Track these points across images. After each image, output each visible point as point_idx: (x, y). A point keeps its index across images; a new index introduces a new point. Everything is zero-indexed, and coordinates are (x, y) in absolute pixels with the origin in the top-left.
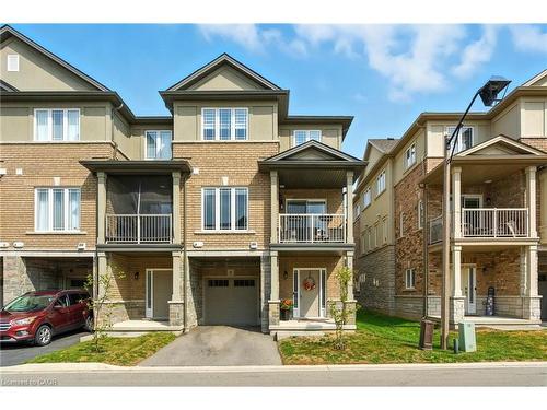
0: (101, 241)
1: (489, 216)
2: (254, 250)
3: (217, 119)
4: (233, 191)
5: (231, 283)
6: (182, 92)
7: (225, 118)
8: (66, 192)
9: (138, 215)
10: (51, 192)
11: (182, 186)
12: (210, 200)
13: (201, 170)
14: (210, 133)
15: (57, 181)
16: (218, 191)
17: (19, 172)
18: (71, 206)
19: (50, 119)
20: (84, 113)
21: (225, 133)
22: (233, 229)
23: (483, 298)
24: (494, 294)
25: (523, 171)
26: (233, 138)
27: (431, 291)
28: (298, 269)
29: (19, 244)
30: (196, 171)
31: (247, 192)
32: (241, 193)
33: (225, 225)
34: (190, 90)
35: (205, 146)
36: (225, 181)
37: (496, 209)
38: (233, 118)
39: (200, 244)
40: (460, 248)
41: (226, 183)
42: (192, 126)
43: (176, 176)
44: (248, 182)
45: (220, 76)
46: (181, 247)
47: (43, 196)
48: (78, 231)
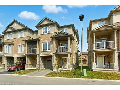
2: (51, 54)
3: (45, 29)
4: (48, 43)
5: (51, 61)
7: (46, 29)
8: (22, 45)
9: (32, 49)
10: (20, 46)
11: (39, 43)
12: (44, 45)
14: (44, 32)
15: (21, 44)
16: (45, 43)
17: (16, 43)
18: (23, 48)
19: (20, 34)
20: (24, 32)
21: (46, 32)
22: (48, 50)
23: (107, 64)
24: (110, 63)
26: (48, 33)
28: (63, 58)
29: (16, 55)
30: (41, 40)
31: (50, 43)
32: (49, 43)
33: (46, 50)
34: (40, 25)
35: (43, 35)
36: (46, 41)
38: (48, 29)
39: (42, 53)
40: (95, 52)
41: (46, 42)
42: (41, 32)
43: (38, 41)
44: (50, 41)
45: (45, 21)
47: (19, 46)
48: (24, 52)
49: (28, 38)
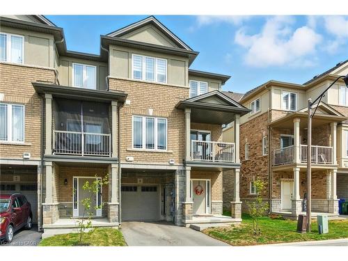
0: (48, 152)
1: (314, 149)
2: (172, 165)
3: (144, 64)
4: (156, 120)
5: (139, 189)
6: (117, 39)
7: (151, 66)
8: (10, 107)
9: (83, 133)
12: (138, 125)
13: (132, 102)
14: (138, 74)
16: (144, 119)
20: (28, 40)
21: (150, 76)
22: (156, 149)
25: (329, 124)
26: (156, 81)
27: (273, 196)
30: (128, 102)
31: (166, 122)
32: (162, 122)
33: (150, 145)
34: (123, 38)
35: (135, 84)
36: (151, 112)
37: (317, 146)
38: (156, 66)
39: (131, 159)
40: (299, 169)
42: (125, 67)
43: (114, 104)
45: (146, 32)
46: (117, 160)
48: (23, 143)
49: (48, 79)
